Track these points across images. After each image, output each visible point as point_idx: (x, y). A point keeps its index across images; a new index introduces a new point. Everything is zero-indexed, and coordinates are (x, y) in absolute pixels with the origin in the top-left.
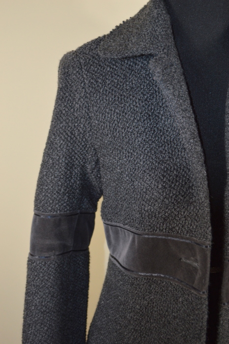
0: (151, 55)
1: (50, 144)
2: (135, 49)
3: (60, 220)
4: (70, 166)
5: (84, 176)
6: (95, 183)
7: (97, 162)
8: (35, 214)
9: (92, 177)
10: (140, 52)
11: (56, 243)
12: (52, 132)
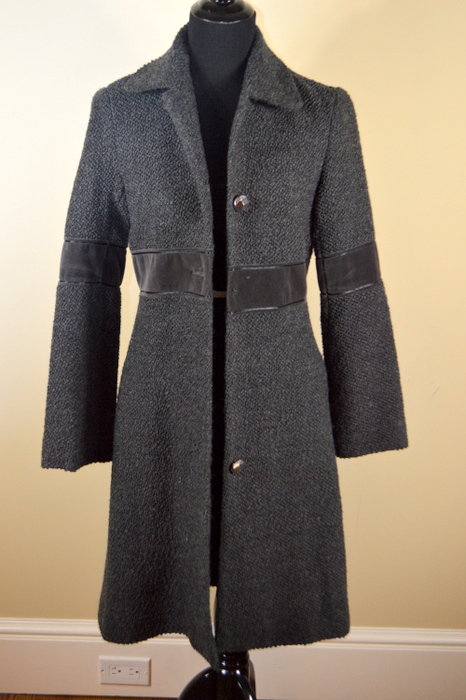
0: (165, 89)
1: (81, 171)
2: (152, 84)
3: (88, 246)
4: (98, 193)
5: (111, 204)
6: (123, 214)
7: (123, 190)
8: (66, 241)
9: (120, 206)
10: (157, 86)
11: (84, 269)
12: (83, 162)
